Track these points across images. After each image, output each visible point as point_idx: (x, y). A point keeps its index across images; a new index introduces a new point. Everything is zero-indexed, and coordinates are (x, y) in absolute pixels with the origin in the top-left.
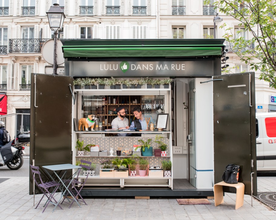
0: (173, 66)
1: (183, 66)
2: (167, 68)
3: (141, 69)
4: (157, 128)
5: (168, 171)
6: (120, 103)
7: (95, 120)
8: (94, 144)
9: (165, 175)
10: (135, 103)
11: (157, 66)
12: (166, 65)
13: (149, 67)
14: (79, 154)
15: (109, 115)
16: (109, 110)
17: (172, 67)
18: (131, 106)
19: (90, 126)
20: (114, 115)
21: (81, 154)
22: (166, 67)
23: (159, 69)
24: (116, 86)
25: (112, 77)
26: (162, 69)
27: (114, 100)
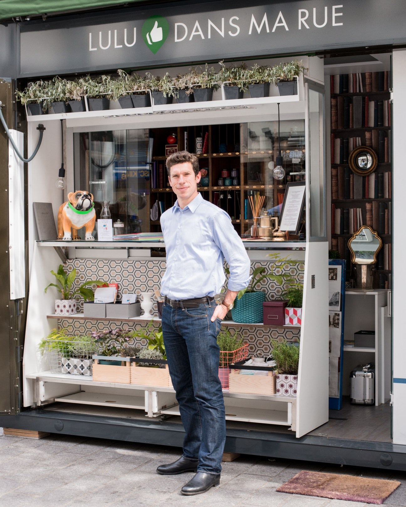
0: (303, 15)
1: (337, 11)
2: (284, 24)
3: (203, 38)
5: (288, 376)
6: (213, 152)
8: (106, 278)
9: (278, 387)
11: (253, 20)
12: (280, 15)
13: (228, 28)
14: (56, 308)
17: (300, 20)
21: (63, 309)
22: (280, 21)
23: (259, 30)
25: (120, 72)
26: (268, 31)
27: (197, 141)
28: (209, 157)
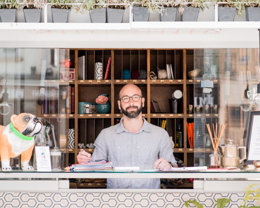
4: (250, 159)
6: (116, 78)
7: (36, 131)
10: (166, 78)
15: (82, 116)
16: (80, 101)
18: (152, 85)
19: (16, 154)
20: (99, 116)
24: (109, 10)
27: (98, 66)
28: (112, 84)
